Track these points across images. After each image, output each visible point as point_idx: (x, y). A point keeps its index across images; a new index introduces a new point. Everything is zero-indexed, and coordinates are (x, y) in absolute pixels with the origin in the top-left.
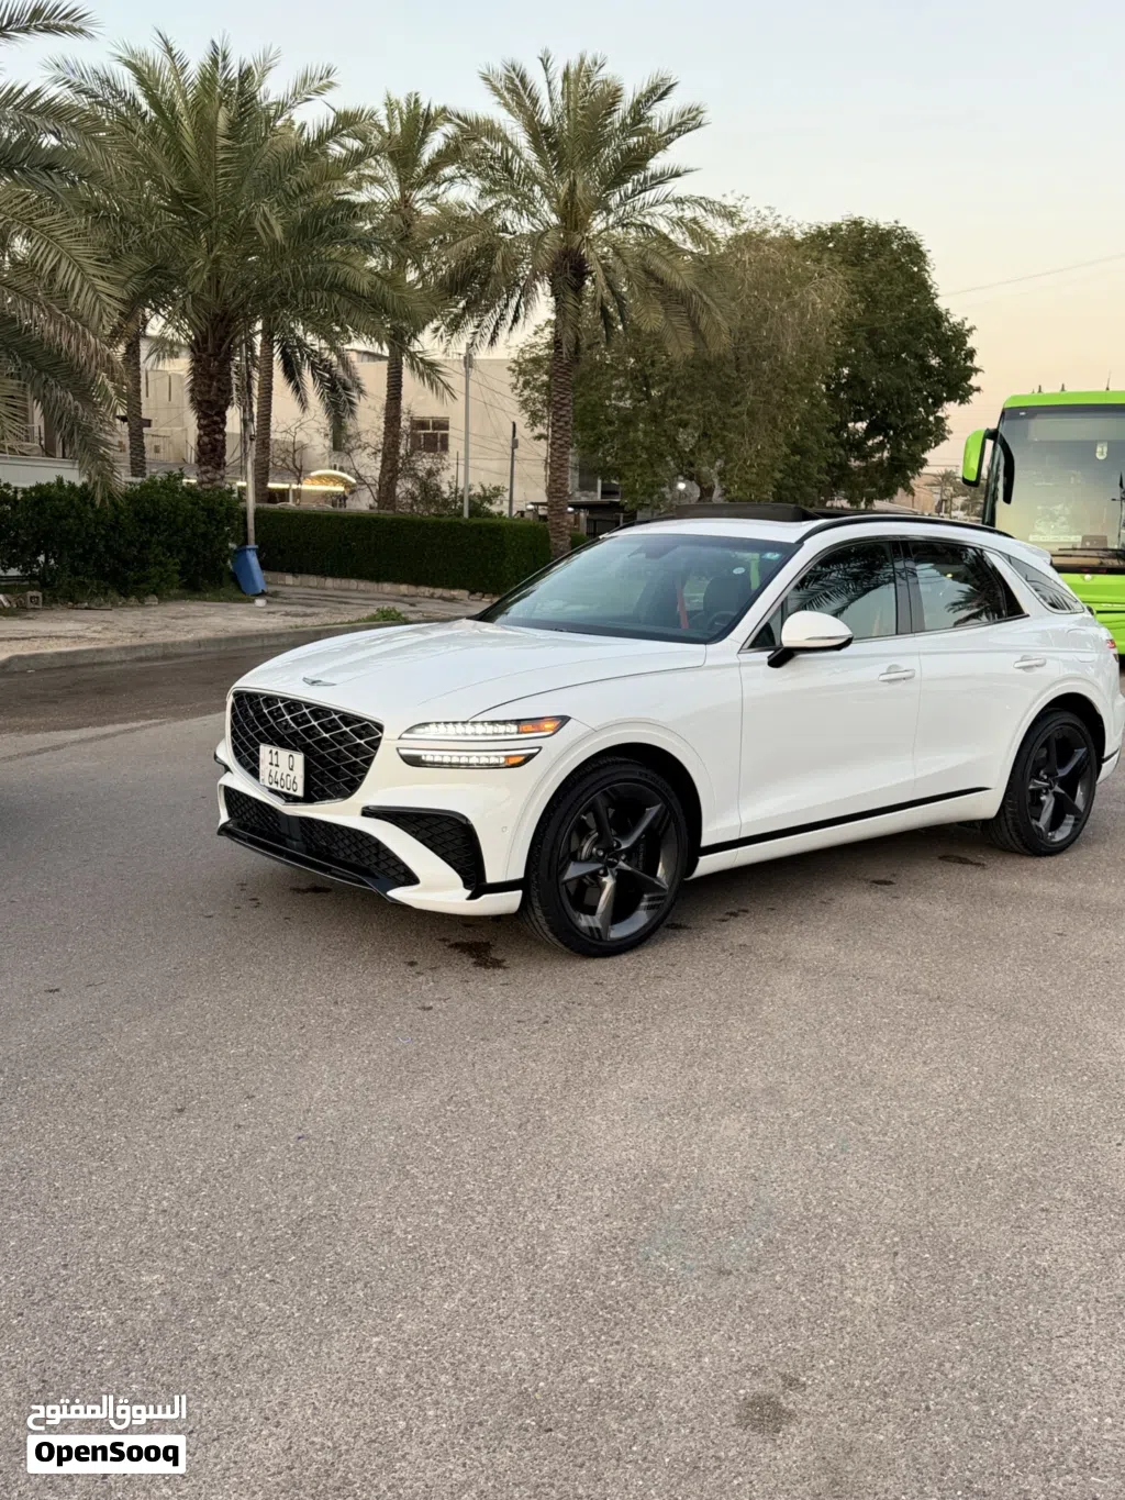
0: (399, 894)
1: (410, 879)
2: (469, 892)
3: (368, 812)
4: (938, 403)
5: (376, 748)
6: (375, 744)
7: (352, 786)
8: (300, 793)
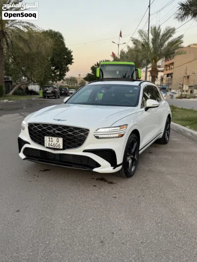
0: (96, 170)
1: (98, 165)
2: (113, 168)
4: (67, 64)
5: (87, 135)
6: (87, 134)
8: (61, 147)
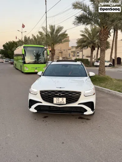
0: (85, 113)
2: (92, 111)
3: (79, 104)
6: (80, 95)
7: (76, 101)
